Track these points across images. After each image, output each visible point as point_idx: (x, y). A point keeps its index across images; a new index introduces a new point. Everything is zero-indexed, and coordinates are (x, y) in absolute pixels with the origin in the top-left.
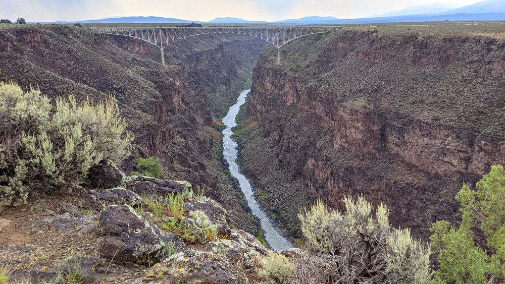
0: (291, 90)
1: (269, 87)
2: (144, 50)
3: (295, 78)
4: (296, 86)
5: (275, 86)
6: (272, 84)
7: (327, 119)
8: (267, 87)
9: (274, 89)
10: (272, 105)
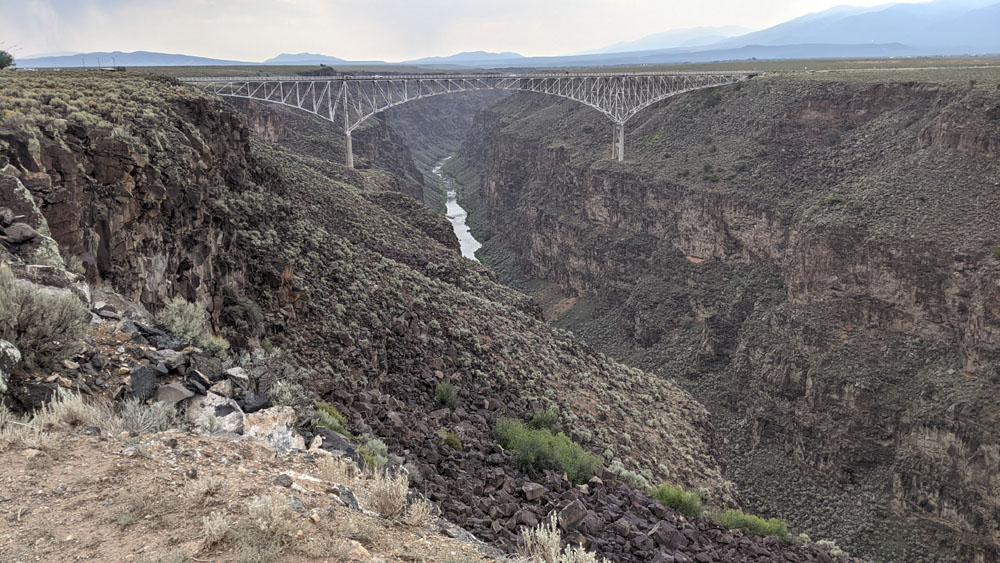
0: (705, 224)
1: (602, 214)
2: (276, 133)
4: (722, 216)
5: (624, 214)
6: (614, 208)
7: (918, 312)
8: (593, 214)
9: (620, 221)
10: (631, 261)
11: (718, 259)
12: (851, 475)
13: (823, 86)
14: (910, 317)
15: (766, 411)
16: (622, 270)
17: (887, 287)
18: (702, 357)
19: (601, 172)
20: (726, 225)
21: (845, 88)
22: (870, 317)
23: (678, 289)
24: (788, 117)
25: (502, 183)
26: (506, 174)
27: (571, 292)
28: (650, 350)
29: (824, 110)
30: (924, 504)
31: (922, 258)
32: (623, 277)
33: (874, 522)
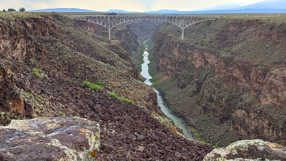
0: (199, 57)
1: (177, 54)
2: (94, 30)
3: (203, 49)
4: (204, 55)
5: (182, 54)
6: (180, 52)
8: (175, 54)
9: (181, 56)
10: (182, 66)
11: (202, 66)
12: (222, 121)
13: (235, 20)
14: (242, 81)
15: (205, 105)
16: (180, 69)
17: (237, 73)
18: (193, 91)
19: (177, 42)
20: (205, 57)
21: (241, 21)
22: (232, 81)
23: (191, 74)
24: (225, 28)
25: (156, 45)
26: (158, 43)
27: (168, 74)
28: (182, 90)
29: (235, 27)
30: (237, 128)
31: (245, 66)
32: (180, 71)
33: (225, 133)
